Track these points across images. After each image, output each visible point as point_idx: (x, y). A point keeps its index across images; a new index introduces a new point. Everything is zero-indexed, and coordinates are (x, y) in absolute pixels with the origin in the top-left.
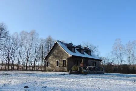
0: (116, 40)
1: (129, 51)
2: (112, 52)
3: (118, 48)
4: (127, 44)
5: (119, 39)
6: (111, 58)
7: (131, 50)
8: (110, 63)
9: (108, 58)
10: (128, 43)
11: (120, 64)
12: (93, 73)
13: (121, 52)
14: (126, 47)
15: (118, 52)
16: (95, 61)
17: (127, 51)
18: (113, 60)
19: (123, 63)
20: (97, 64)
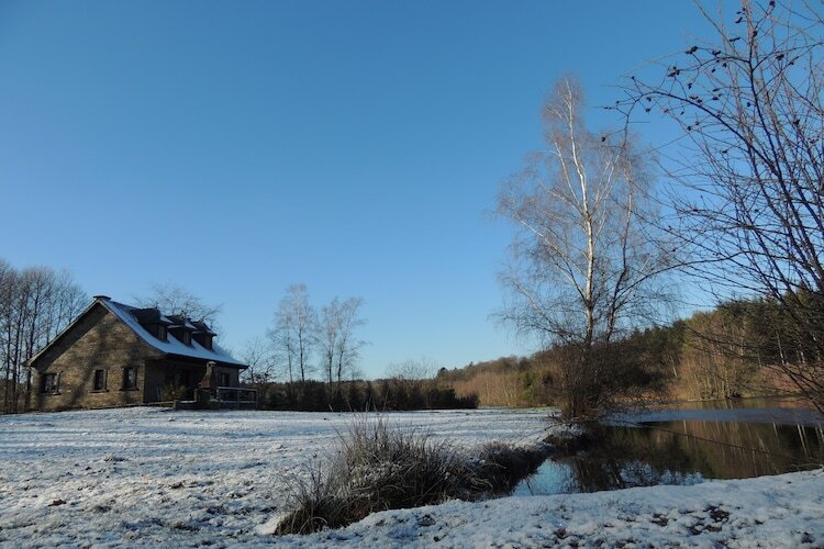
0: (292, 289)
1: (332, 334)
2: (271, 334)
3: (295, 317)
4: (325, 310)
5: (303, 288)
6: (265, 357)
7: (339, 331)
8: (259, 377)
9: (256, 355)
10: (329, 305)
11: (295, 379)
12: (232, 408)
13: (303, 336)
14: (321, 319)
15: (293, 334)
16: (226, 370)
17: (325, 332)
18: (271, 362)
19: (307, 377)
20: (231, 380)
